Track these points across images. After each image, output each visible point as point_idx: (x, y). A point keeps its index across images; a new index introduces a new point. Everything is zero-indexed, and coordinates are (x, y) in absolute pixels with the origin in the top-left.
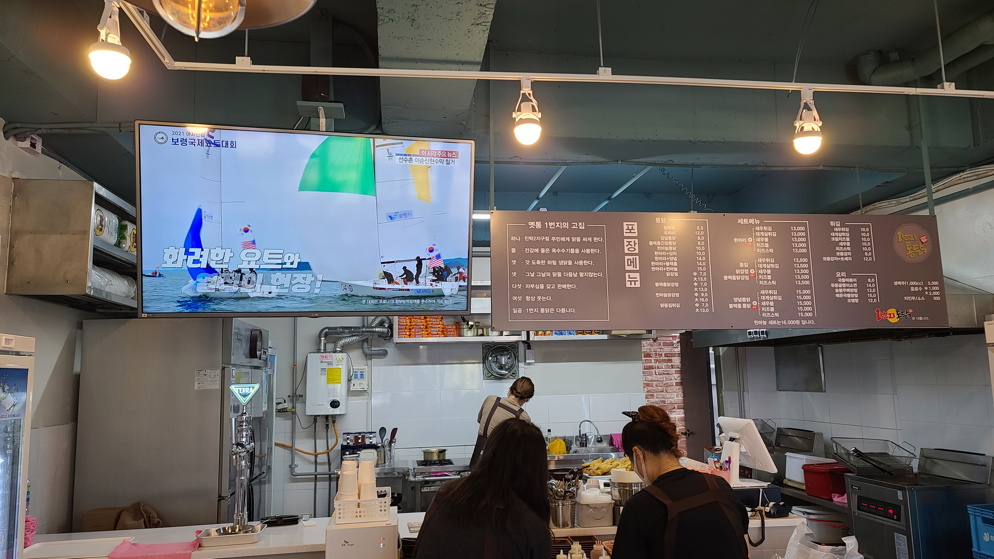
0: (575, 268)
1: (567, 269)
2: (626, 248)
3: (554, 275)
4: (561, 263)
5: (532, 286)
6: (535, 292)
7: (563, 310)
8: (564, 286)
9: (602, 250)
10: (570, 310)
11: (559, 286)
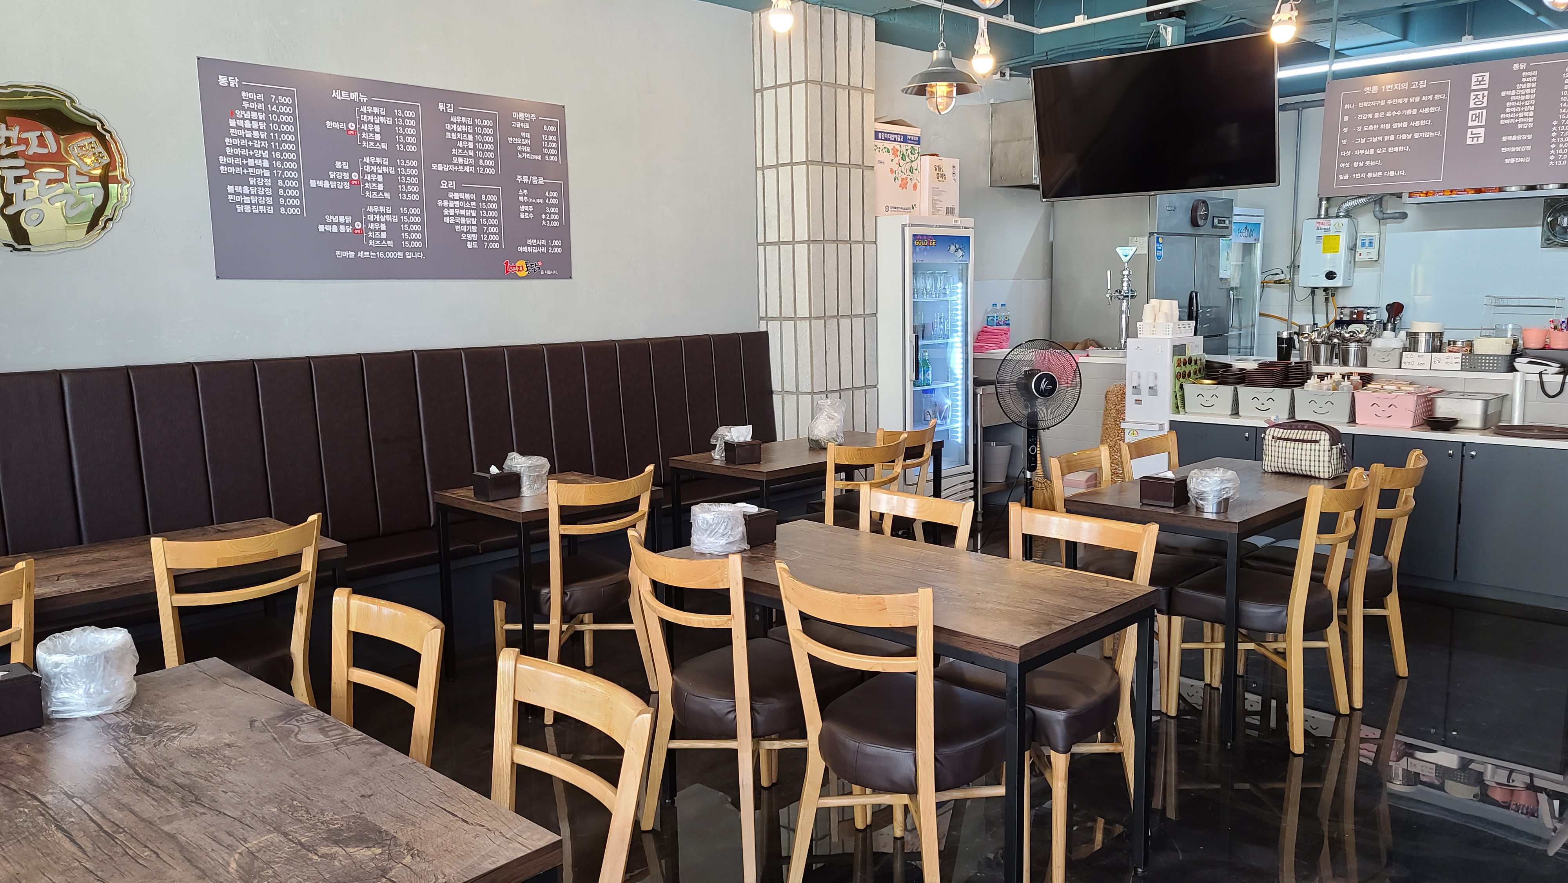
0: (1411, 130)
1: (1402, 131)
2: (1472, 102)
3: (1386, 138)
4: (1395, 126)
5: (1362, 152)
6: (1364, 158)
7: (1392, 173)
8: (1396, 149)
9: (1444, 108)
10: (1399, 173)
11: (1390, 149)
